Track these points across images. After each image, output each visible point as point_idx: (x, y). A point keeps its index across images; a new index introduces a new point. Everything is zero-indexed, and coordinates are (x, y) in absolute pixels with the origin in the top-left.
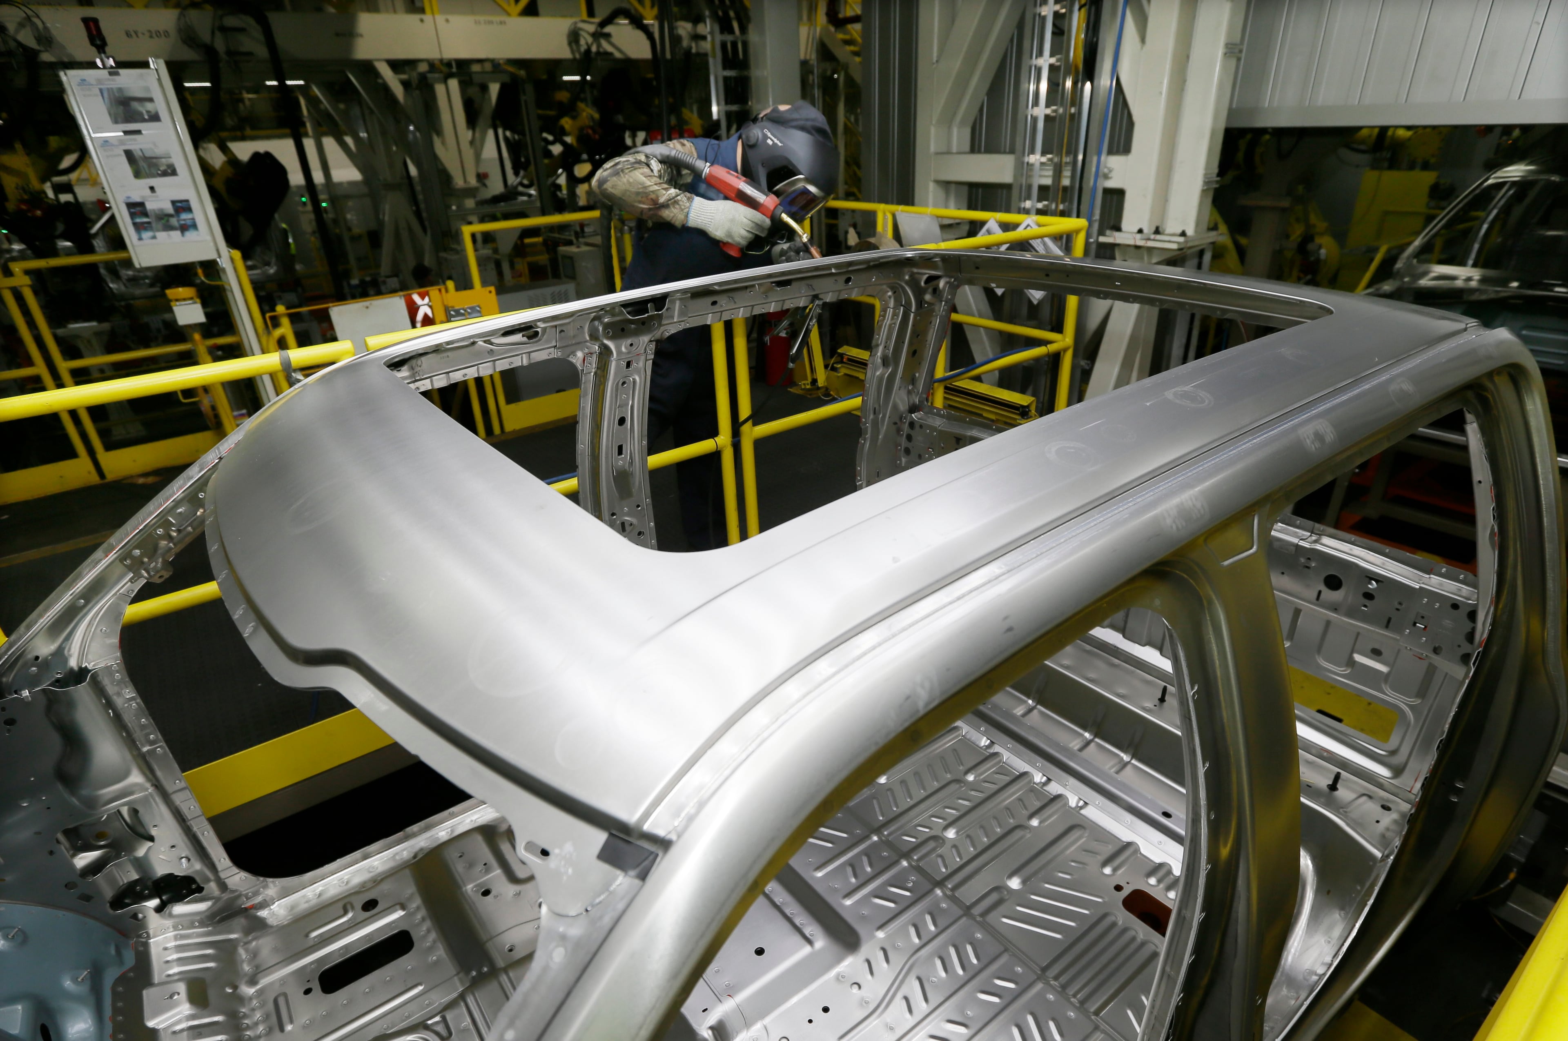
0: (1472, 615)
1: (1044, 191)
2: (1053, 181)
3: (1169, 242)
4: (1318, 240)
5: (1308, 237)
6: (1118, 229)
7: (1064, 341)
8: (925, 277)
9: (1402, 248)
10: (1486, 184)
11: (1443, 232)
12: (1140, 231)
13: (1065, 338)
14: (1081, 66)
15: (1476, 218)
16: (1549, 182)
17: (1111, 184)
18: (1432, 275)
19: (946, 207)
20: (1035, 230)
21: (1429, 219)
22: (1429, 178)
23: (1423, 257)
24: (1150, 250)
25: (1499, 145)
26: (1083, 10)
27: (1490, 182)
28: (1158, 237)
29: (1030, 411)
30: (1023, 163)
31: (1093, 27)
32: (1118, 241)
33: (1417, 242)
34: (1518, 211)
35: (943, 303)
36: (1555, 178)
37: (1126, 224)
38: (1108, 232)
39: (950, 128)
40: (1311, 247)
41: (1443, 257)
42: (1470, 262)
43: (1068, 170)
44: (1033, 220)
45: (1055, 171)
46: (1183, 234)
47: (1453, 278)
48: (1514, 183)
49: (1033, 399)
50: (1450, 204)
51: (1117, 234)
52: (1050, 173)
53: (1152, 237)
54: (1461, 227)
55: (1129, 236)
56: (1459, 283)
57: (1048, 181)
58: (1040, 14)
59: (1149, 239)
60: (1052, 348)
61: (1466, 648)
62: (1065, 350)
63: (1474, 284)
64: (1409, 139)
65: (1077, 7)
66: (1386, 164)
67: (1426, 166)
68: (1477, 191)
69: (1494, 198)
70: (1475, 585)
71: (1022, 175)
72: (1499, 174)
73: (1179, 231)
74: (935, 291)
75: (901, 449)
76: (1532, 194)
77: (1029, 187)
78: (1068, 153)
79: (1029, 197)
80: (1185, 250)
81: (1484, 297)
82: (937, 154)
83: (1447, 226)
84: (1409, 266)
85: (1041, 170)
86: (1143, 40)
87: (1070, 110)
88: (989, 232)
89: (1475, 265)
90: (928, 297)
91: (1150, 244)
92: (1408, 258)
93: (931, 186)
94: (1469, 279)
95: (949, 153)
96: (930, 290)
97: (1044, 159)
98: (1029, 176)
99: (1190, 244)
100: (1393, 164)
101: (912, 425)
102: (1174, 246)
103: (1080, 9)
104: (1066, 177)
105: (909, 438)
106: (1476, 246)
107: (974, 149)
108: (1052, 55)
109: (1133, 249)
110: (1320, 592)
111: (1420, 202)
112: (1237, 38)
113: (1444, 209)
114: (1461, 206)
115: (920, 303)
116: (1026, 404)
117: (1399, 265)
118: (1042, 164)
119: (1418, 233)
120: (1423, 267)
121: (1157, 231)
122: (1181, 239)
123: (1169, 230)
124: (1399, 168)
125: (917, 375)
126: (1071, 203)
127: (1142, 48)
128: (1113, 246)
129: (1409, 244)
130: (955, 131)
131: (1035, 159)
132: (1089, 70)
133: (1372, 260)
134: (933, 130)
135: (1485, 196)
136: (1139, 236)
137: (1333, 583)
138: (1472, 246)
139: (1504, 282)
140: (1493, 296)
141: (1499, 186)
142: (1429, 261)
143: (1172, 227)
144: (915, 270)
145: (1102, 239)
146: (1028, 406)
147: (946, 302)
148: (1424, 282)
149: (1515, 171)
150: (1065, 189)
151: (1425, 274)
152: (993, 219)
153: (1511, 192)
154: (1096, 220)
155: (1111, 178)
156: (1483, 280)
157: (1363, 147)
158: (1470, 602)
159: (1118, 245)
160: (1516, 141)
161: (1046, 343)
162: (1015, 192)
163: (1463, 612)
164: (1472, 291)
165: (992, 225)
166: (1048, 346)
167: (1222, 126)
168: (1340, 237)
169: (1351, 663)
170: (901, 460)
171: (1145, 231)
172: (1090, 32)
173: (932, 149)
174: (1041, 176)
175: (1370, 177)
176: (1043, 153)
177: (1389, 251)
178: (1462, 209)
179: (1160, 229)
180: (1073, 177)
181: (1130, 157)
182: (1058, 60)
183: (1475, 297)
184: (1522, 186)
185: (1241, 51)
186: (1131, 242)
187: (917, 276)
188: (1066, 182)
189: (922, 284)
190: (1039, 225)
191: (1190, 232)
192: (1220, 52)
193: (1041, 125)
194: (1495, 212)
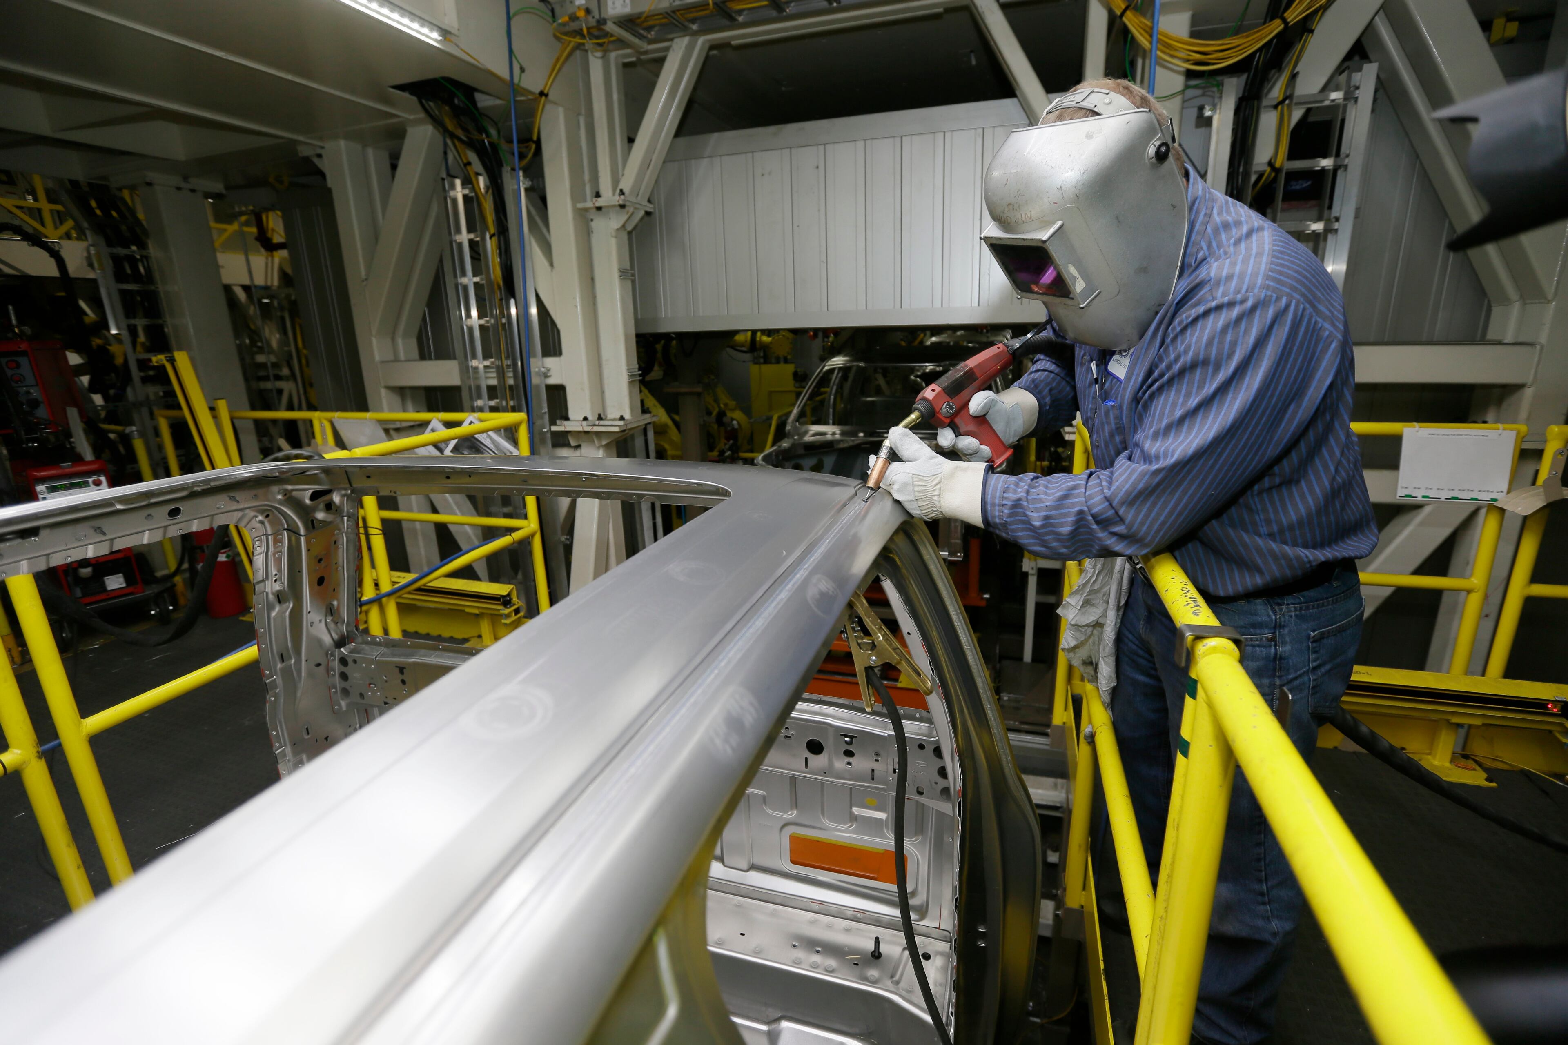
0: (938, 752)
1: (492, 392)
2: (499, 381)
3: (612, 426)
4: (730, 414)
5: (721, 414)
6: (567, 418)
7: (530, 525)
8: (309, 493)
9: (788, 414)
10: (824, 369)
11: (809, 402)
12: (585, 419)
13: (529, 523)
14: (501, 283)
15: (825, 393)
16: (859, 367)
17: (552, 381)
18: (811, 432)
19: (405, 410)
20: (478, 426)
21: (798, 394)
22: (790, 368)
23: (802, 420)
24: (598, 434)
25: (824, 346)
26: (493, 238)
27: (826, 368)
28: (602, 423)
29: (511, 599)
30: (467, 367)
31: (505, 251)
32: (568, 429)
33: (795, 411)
34: (847, 386)
35: (346, 518)
36: (862, 364)
37: (572, 414)
38: (558, 422)
39: (393, 339)
40: (725, 420)
41: (813, 419)
42: (831, 422)
43: (510, 372)
44: (475, 417)
45: (498, 372)
46: (622, 418)
47: (824, 434)
48: (840, 368)
49: (511, 587)
50: (807, 384)
51: (566, 423)
52: (494, 375)
53: (597, 423)
54: (818, 398)
55: (577, 423)
56: (829, 437)
57: (494, 382)
58: (455, 241)
59: (595, 425)
60: (517, 535)
61: (942, 783)
62: (533, 535)
63: (837, 437)
64: (771, 343)
65: (488, 236)
66: (762, 360)
67: (786, 361)
68: (821, 375)
69: (830, 380)
70: (930, 721)
71: (469, 378)
72: (830, 363)
73: (619, 417)
74: (329, 507)
75: (336, 692)
76: (851, 376)
77: (478, 388)
78: (507, 358)
79: (479, 397)
80: (627, 432)
81: (846, 445)
82: (383, 362)
83: (810, 399)
84: (795, 428)
85: (485, 372)
86: (551, 265)
87: (501, 321)
88: (433, 431)
89: (834, 424)
90: (320, 515)
91: (596, 429)
92: (793, 422)
93: (383, 392)
94: (834, 434)
95: (396, 360)
96: (322, 506)
97: (487, 363)
98: (477, 378)
99: (629, 427)
100: (767, 360)
101: (343, 661)
102: (617, 429)
103: (491, 238)
104: (510, 377)
105: (344, 676)
106: (831, 410)
107: (424, 355)
108: (475, 275)
109: (583, 434)
110: (806, 759)
111: (790, 384)
112: (627, 265)
113: (804, 387)
114: (814, 384)
115: (312, 524)
116: (505, 593)
117: (788, 428)
118: (486, 367)
119: (794, 405)
120: (804, 428)
121: (600, 418)
122: (621, 423)
123: (610, 416)
124: (770, 363)
125: (335, 603)
126: (519, 400)
127: (552, 271)
128: (566, 433)
129: (791, 412)
130: (400, 342)
131: (478, 363)
132: (509, 287)
133: (770, 425)
134: (374, 340)
135: (825, 378)
136: (585, 423)
137: (815, 747)
138: (829, 410)
139: (855, 434)
140: (851, 444)
141: (832, 371)
142: (806, 423)
143: (612, 413)
144: (290, 487)
145: (554, 428)
146: (509, 595)
147: (349, 517)
148: (807, 438)
149: (838, 361)
150: (511, 387)
151: (806, 432)
152: (436, 418)
153: (840, 374)
154: (545, 413)
155: (550, 376)
156: (843, 433)
157: (744, 349)
158: (932, 739)
159: (570, 432)
160: (832, 343)
161: (510, 530)
162: (465, 394)
163: (930, 749)
164: (839, 441)
165: (435, 424)
166: (513, 534)
167: (632, 332)
168: (747, 411)
169: (854, 818)
170: (339, 705)
171: (590, 418)
172: (503, 256)
173: (377, 358)
174: (487, 378)
175: (754, 369)
176: (485, 357)
177: (779, 417)
178: (815, 387)
179: (602, 416)
180: (515, 377)
181: (562, 358)
182: (482, 279)
183: (842, 445)
184: (845, 370)
185: (633, 275)
186: (580, 429)
187: (294, 494)
188: (511, 382)
189: (308, 501)
190: (481, 421)
191: (627, 416)
192: (616, 275)
193: (477, 333)
194: (835, 387)
